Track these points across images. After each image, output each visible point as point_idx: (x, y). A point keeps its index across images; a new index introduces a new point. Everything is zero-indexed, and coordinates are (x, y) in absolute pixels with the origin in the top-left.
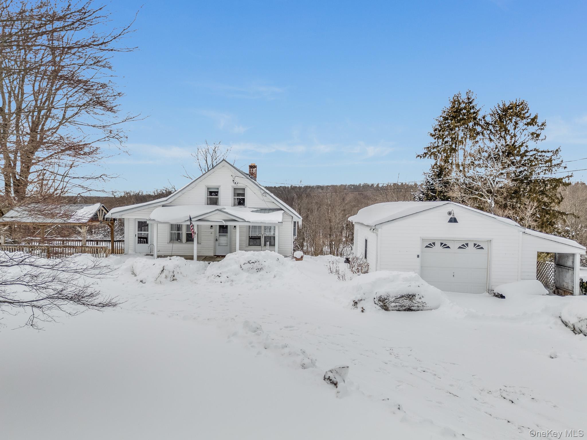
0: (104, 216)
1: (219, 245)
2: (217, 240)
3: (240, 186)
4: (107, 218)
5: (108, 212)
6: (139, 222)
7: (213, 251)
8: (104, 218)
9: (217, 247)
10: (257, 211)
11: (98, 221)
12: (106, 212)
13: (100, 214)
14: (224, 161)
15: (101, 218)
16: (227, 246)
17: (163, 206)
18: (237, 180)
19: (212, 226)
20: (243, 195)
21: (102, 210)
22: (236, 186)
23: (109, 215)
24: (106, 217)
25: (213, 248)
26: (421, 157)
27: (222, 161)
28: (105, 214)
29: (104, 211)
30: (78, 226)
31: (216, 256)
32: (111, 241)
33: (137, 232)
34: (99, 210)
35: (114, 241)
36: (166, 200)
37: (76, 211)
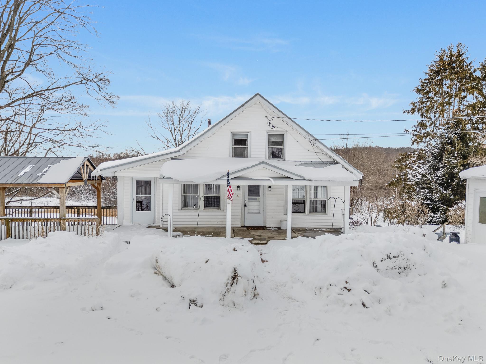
0: (90, 173)
1: (248, 213)
2: (245, 205)
3: (278, 131)
4: (93, 177)
5: (95, 168)
6: (137, 182)
7: (240, 220)
8: (89, 177)
9: (247, 215)
10: (301, 165)
11: (82, 180)
12: (92, 169)
13: (84, 170)
14: (258, 96)
15: (85, 177)
16: (259, 213)
17: (173, 159)
18: (275, 122)
19: (238, 187)
20: (281, 143)
21: (87, 165)
22: (273, 131)
23: (96, 173)
24: (92, 174)
25: (240, 217)
26: (408, 112)
27: (256, 95)
28: (91, 172)
29: (90, 166)
30: (54, 188)
31: (244, 227)
32: (98, 208)
33: (135, 196)
34: (83, 165)
35: (102, 208)
36: (178, 151)
37: (49, 166)
